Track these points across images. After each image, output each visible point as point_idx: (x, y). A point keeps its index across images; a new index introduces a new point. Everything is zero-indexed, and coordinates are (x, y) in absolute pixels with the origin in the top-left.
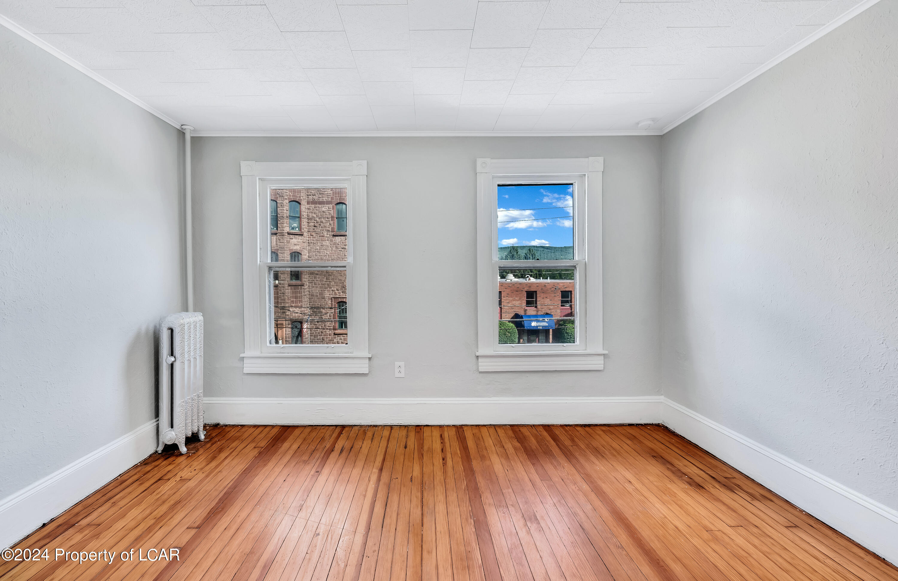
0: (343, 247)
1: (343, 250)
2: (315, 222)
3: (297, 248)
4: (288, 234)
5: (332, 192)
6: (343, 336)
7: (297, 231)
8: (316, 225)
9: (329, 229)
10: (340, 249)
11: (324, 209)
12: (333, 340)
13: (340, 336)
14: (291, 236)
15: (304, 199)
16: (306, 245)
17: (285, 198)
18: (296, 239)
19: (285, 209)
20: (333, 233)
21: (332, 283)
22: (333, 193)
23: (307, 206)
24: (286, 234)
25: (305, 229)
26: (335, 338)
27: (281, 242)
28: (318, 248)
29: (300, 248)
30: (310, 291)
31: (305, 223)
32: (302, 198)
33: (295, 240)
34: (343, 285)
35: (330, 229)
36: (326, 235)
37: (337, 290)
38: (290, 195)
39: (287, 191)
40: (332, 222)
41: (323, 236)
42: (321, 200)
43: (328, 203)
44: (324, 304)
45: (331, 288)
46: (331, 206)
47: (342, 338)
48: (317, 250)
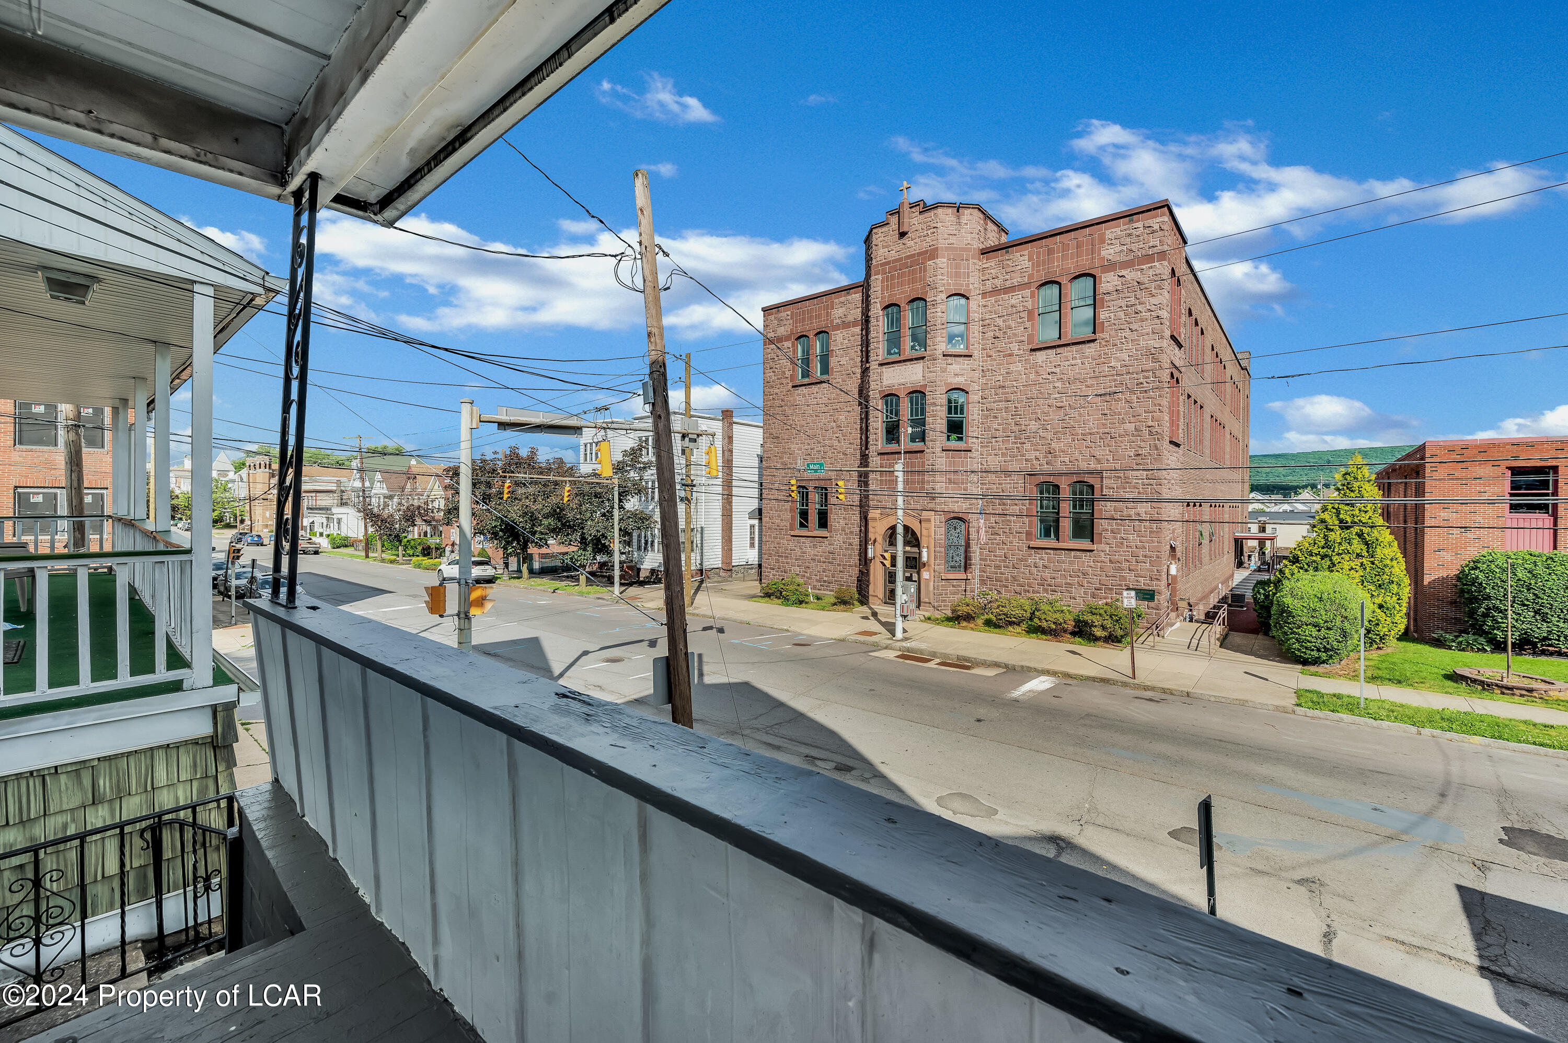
0: (1050, 371)
1: (1050, 377)
2: (996, 328)
3: (959, 381)
4: (944, 355)
5: (1030, 263)
6: (1046, 554)
7: (961, 349)
8: (997, 335)
9: (1022, 338)
10: (1044, 377)
11: (1013, 302)
12: (1026, 560)
13: (1040, 551)
14: (950, 360)
15: (976, 288)
16: (977, 374)
17: (940, 290)
18: (959, 363)
19: (939, 310)
20: (1030, 347)
21: (1027, 446)
22: (1033, 264)
23: (983, 302)
24: (941, 356)
25: (976, 345)
26: (1030, 555)
27: (931, 372)
28: (1001, 378)
29: (966, 380)
30: (983, 463)
31: (976, 334)
32: (971, 286)
33: (956, 366)
34: (1050, 448)
35: (1025, 339)
36: (1016, 352)
37: (1037, 459)
38: (949, 284)
39: (943, 278)
40: (1028, 324)
41: (1010, 355)
42: (1008, 284)
43: (1022, 286)
44: (1010, 488)
45: (1023, 455)
46: (1027, 292)
47: (1046, 557)
48: (998, 383)
